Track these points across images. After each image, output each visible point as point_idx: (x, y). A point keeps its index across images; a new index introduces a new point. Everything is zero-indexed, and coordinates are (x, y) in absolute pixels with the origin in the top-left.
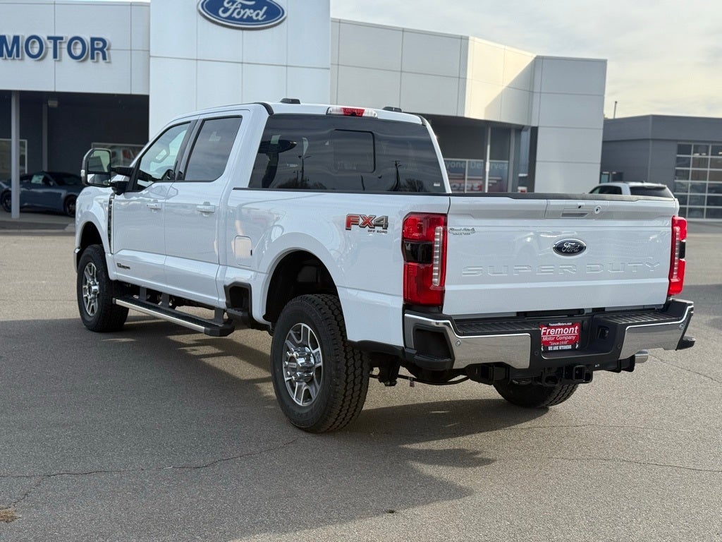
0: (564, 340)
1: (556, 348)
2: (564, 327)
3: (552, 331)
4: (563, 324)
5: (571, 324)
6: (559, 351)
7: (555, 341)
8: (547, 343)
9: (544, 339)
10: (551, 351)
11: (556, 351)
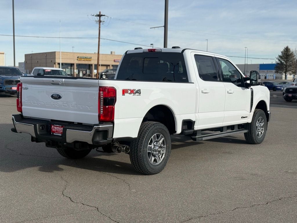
0: (60, 132)
1: (56, 134)
2: (59, 127)
3: (56, 127)
4: (59, 126)
5: (61, 126)
6: (57, 135)
7: (56, 131)
8: (54, 132)
9: (53, 130)
10: (54, 135)
11: (56, 135)
